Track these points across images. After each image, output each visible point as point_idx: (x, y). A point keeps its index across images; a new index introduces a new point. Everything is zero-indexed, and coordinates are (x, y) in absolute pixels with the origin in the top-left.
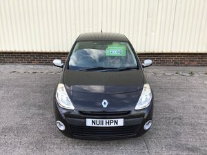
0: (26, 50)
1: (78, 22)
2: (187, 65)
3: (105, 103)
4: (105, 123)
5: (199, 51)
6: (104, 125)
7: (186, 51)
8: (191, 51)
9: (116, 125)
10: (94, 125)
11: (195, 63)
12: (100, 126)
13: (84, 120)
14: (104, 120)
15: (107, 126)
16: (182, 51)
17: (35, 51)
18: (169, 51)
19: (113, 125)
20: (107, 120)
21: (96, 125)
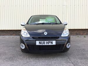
3: (46, 33)
4: (46, 43)
6: (46, 44)
8: (83, 28)
9: (52, 44)
10: (40, 45)
12: (43, 45)
13: (35, 42)
14: (46, 41)
15: (47, 44)
19: (50, 44)
20: (47, 41)
21: (41, 45)
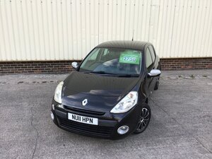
0: (29, 59)
1: (84, 30)
2: (183, 69)
4: (82, 119)
5: (194, 56)
6: (81, 121)
7: (183, 57)
9: (91, 123)
11: (190, 67)
12: (78, 121)
13: (66, 114)
16: (179, 57)
17: (38, 59)
18: (168, 57)
20: (84, 117)
21: (75, 120)
